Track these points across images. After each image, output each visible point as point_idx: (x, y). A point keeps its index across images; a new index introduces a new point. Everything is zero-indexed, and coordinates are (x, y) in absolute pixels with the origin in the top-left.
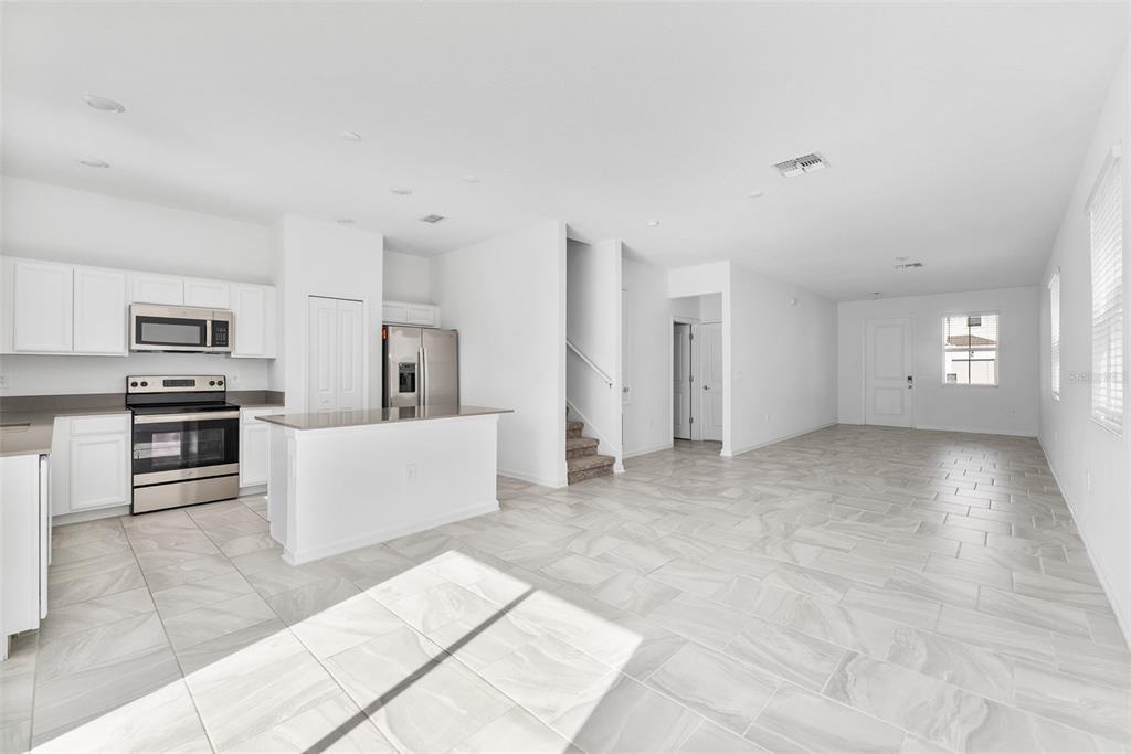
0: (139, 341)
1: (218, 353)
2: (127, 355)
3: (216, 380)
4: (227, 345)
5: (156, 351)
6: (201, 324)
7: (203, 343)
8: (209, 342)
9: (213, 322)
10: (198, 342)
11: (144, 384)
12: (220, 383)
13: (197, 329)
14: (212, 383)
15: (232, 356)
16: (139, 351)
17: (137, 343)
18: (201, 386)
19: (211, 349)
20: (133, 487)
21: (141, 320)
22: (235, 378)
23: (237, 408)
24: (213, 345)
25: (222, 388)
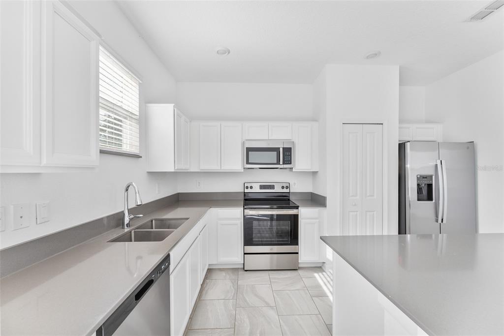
0: (248, 163)
1: (286, 169)
2: (243, 171)
3: (285, 185)
4: (291, 163)
5: (256, 168)
6: (277, 150)
7: (278, 163)
8: (281, 162)
9: (283, 148)
10: (276, 162)
11: (251, 187)
12: (287, 187)
13: (275, 153)
14: (283, 187)
15: (294, 170)
16: (249, 168)
17: (247, 164)
18: (278, 189)
19: (282, 166)
20: (245, 254)
21: (249, 150)
22: (295, 184)
23: (297, 207)
24: (283, 164)
25: (287, 191)
